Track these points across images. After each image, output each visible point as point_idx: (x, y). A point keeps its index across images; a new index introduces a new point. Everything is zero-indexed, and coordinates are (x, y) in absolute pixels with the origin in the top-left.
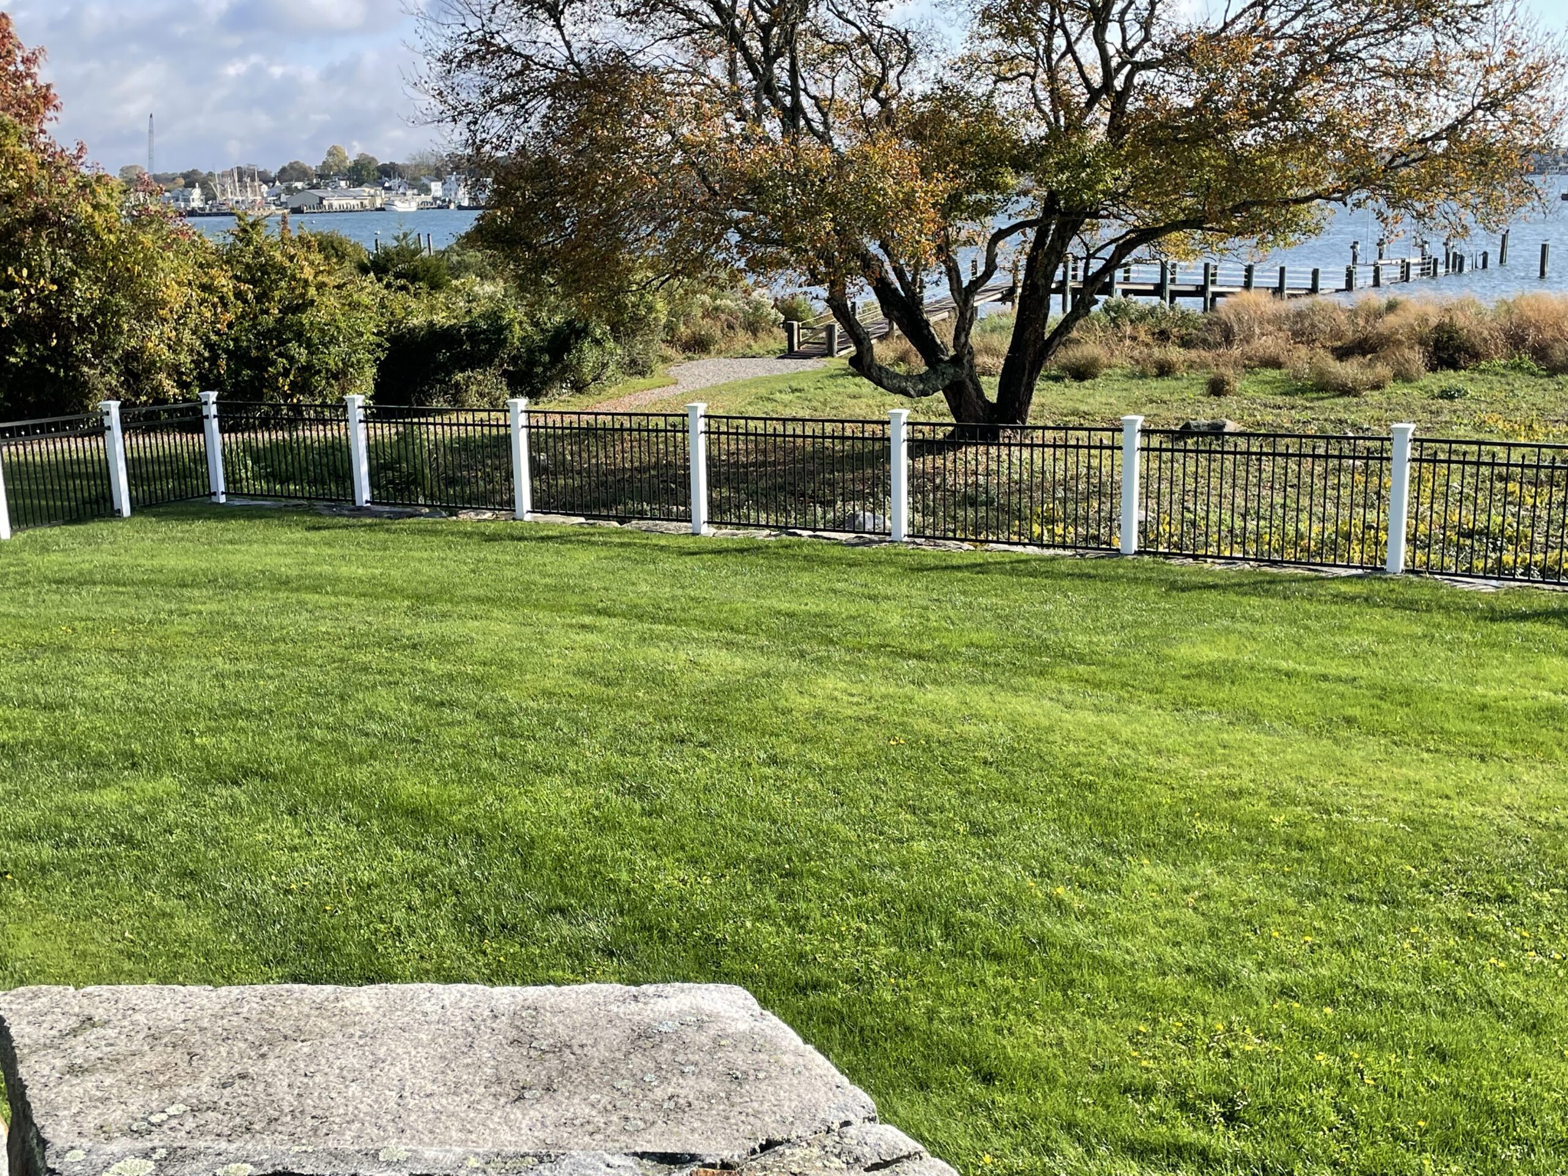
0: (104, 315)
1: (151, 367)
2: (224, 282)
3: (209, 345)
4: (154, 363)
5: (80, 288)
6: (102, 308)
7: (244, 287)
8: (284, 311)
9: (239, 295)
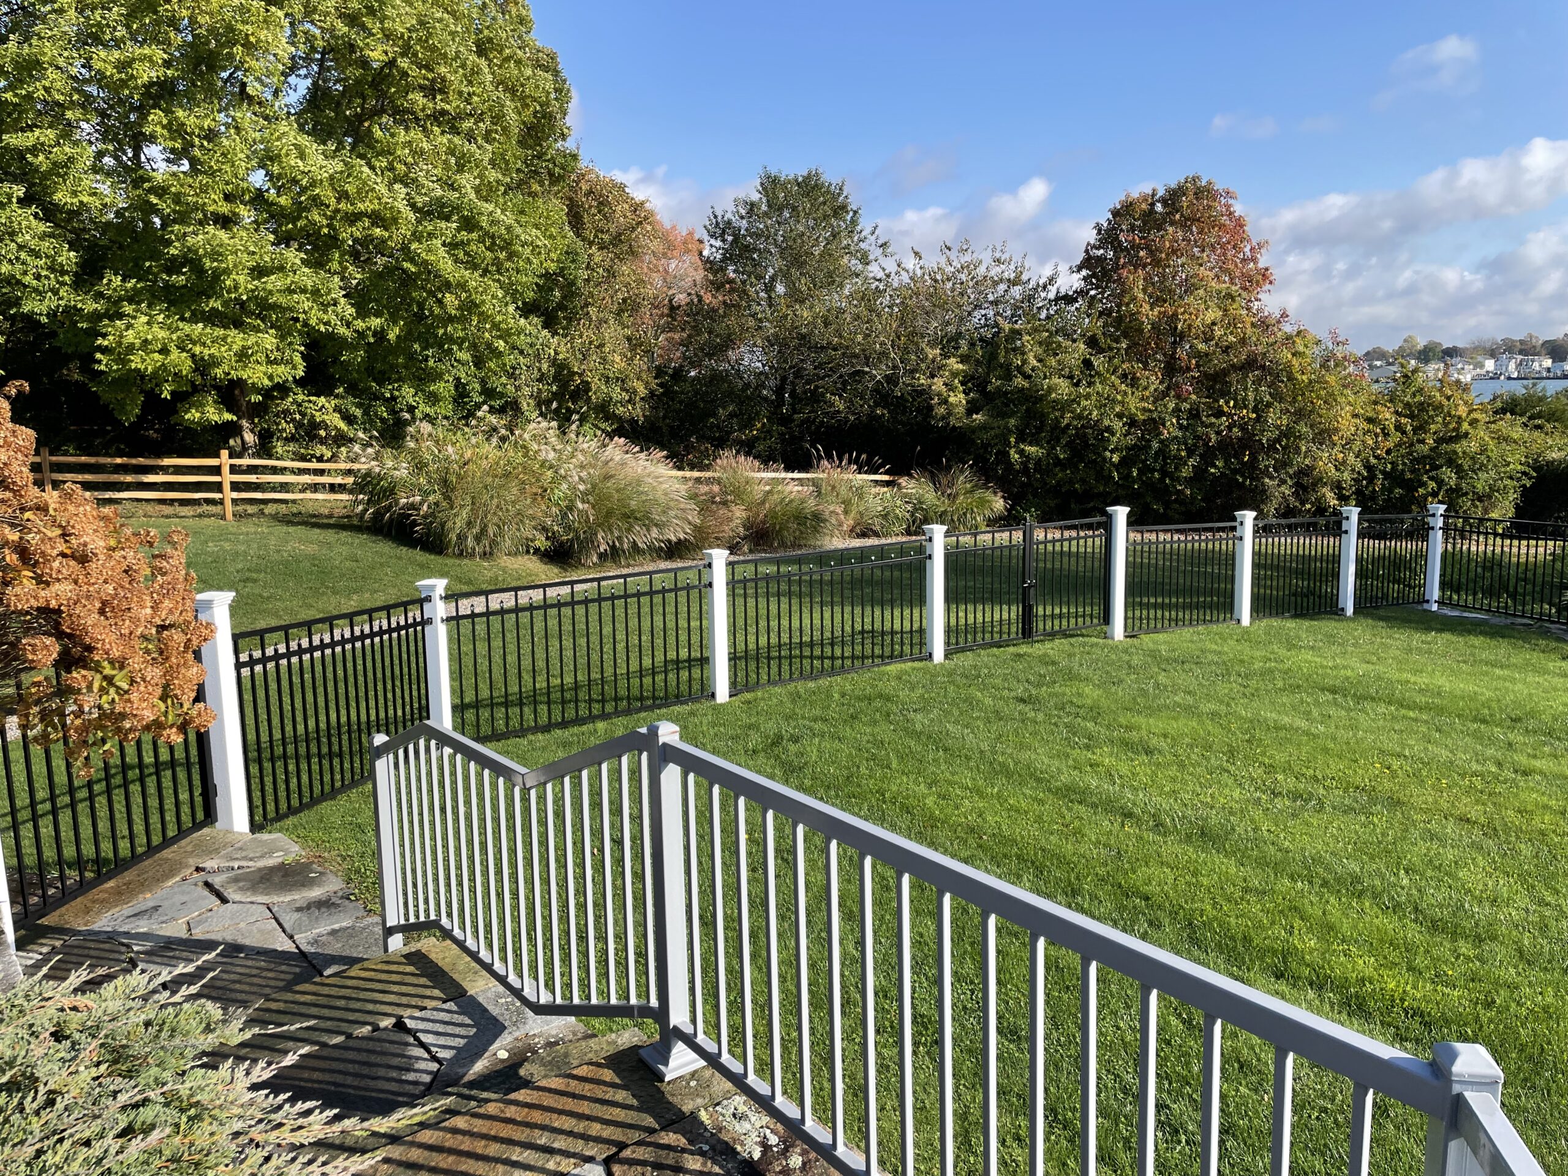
0: (1288, 439)
1: (1319, 481)
2: (1387, 416)
3: (1369, 467)
4: (1321, 479)
5: (1272, 417)
6: (1287, 433)
7: (1403, 420)
8: (1439, 441)
9: (1399, 427)
